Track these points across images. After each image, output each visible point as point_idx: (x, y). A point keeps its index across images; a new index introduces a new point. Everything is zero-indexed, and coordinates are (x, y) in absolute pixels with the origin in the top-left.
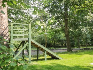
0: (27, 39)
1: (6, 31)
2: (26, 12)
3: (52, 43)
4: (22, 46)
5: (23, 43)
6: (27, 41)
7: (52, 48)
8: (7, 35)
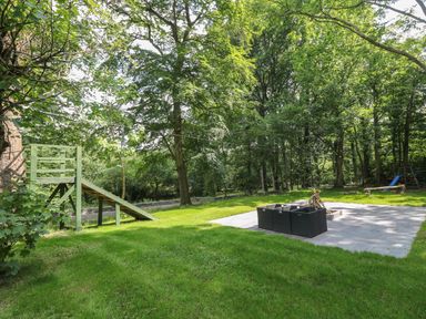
0: (71, 179)
1: (18, 162)
2: (71, 112)
3: (149, 188)
4: (58, 195)
5: (62, 188)
6: (71, 184)
7: (146, 201)
8: (20, 172)
